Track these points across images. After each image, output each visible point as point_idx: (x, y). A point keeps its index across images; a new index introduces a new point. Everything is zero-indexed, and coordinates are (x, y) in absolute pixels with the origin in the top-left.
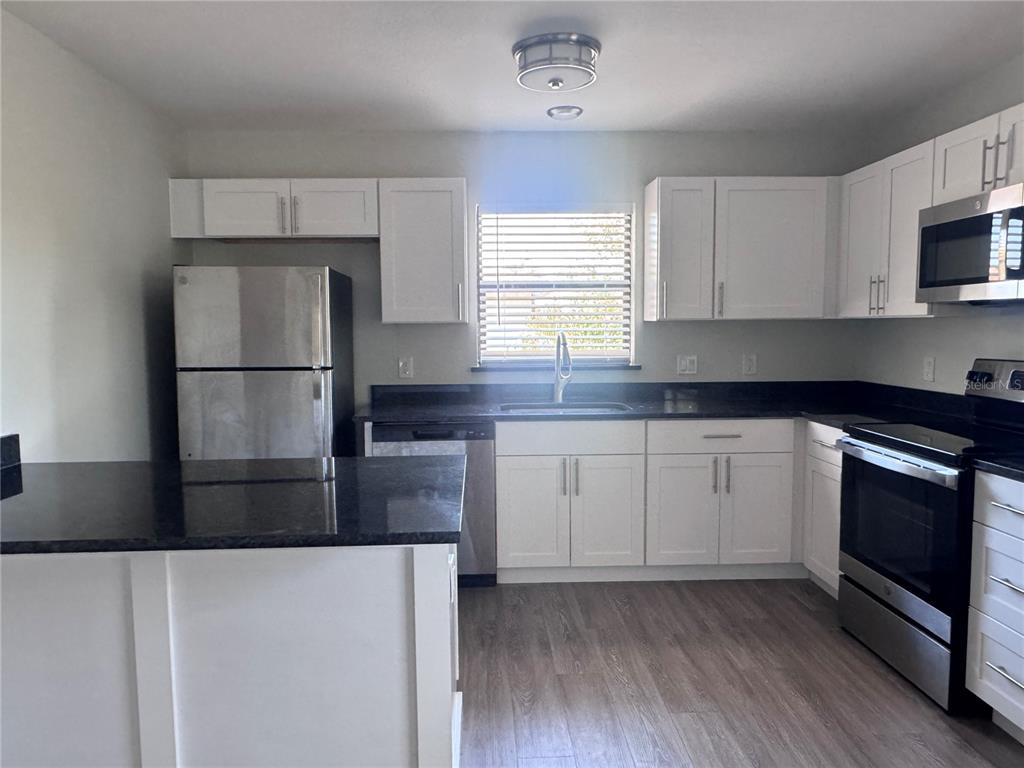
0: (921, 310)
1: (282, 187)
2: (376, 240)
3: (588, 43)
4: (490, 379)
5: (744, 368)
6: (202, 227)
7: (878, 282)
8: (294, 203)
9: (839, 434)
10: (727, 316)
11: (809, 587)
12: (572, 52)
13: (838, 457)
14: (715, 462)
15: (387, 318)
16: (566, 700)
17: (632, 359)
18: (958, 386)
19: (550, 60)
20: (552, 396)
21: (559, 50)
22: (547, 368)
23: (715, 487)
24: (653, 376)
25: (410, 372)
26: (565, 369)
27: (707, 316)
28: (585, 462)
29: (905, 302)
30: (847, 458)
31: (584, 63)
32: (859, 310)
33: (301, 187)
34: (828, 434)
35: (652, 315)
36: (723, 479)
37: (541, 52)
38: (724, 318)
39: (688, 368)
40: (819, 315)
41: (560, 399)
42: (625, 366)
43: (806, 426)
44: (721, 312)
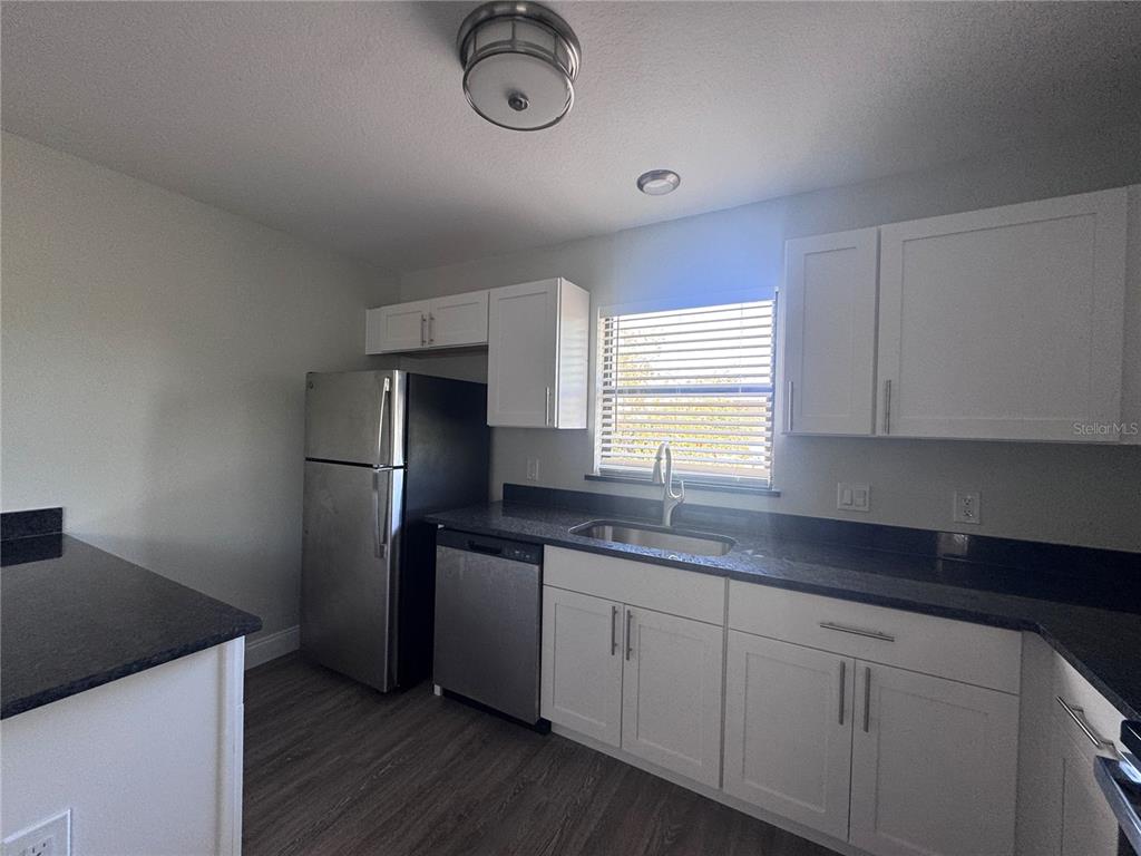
2: (485, 348)
8: (431, 318)
10: (895, 432)
15: (492, 421)
28: (640, 616)
36: (856, 702)
38: (891, 435)
39: (855, 502)
41: (667, 522)
44: (887, 427)
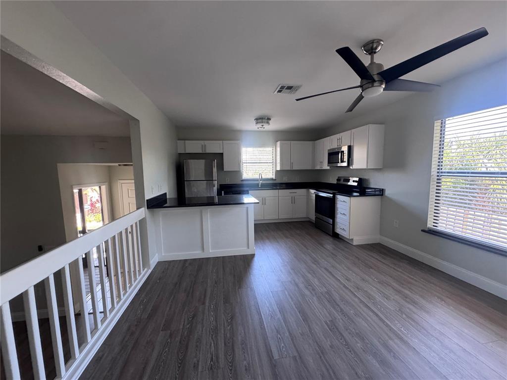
0: (328, 168)
1: (202, 142)
2: (222, 154)
3: (269, 119)
4: (244, 182)
5: (296, 179)
6: (185, 151)
7: (321, 162)
8: (205, 146)
9: (315, 191)
10: (293, 169)
11: (310, 222)
12: (266, 121)
13: (314, 196)
14: (292, 198)
15: (225, 170)
16: (268, 238)
17: (274, 177)
18: (335, 182)
19: (262, 122)
20: (258, 186)
21: (264, 120)
22: (257, 180)
23: (292, 203)
24: (278, 181)
25: (228, 181)
26: (261, 180)
27: (289, 169)
28: (266, 198)
29: (326, 166)
30: (316, 195)
31: (268, 123)
32: (318, 168)
33: (206, 142)
34: (313, 191)
35: (278, 169)
36: (293, 201)
37: (260, 121)
39: (285, 180)
40: (311, 169)
41: (260, 186)
42: (272, 179)
43: (309, 191)
